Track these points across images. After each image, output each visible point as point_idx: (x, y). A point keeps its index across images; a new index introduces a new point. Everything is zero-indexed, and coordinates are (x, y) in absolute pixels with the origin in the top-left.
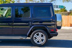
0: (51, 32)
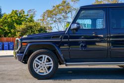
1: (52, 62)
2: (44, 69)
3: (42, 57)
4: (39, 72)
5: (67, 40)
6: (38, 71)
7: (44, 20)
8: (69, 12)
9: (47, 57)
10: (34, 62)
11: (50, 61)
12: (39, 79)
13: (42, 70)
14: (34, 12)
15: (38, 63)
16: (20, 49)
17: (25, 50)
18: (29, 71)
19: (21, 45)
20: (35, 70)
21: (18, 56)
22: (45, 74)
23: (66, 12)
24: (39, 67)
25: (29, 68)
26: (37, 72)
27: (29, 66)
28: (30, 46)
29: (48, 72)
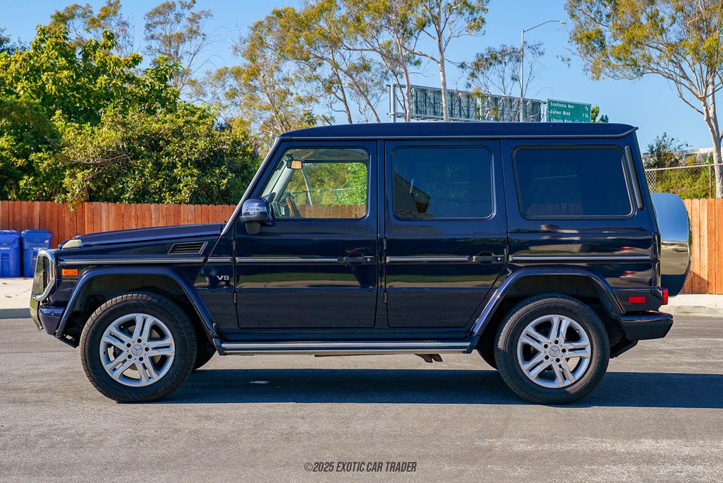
0: (629, 314)
1: (170, 340)
2: (139, 366)
3: (133, 322)
4: (124, 377)
5: (227, 259)
6: (117, 370)
7: (254, 73)
8: (422, 26)
9: (151, 320)
10: (105, 339)
11: (162, 336)
12: (119, 402)
13: (133, 367)
14: (194, 19)
15: (118, 344)
16: (52, 292)
17: (70, 293)
18: (87, 370)
19: (59, 276)
20: (107, 368)
21: (47, 317)
22: (144, 383)
23: (404, 21)
24: (121, 358)
25: (85, 361)
26: (115, 376)
27: (84, 355)
28: (89, 282)
29: (156, 378)
